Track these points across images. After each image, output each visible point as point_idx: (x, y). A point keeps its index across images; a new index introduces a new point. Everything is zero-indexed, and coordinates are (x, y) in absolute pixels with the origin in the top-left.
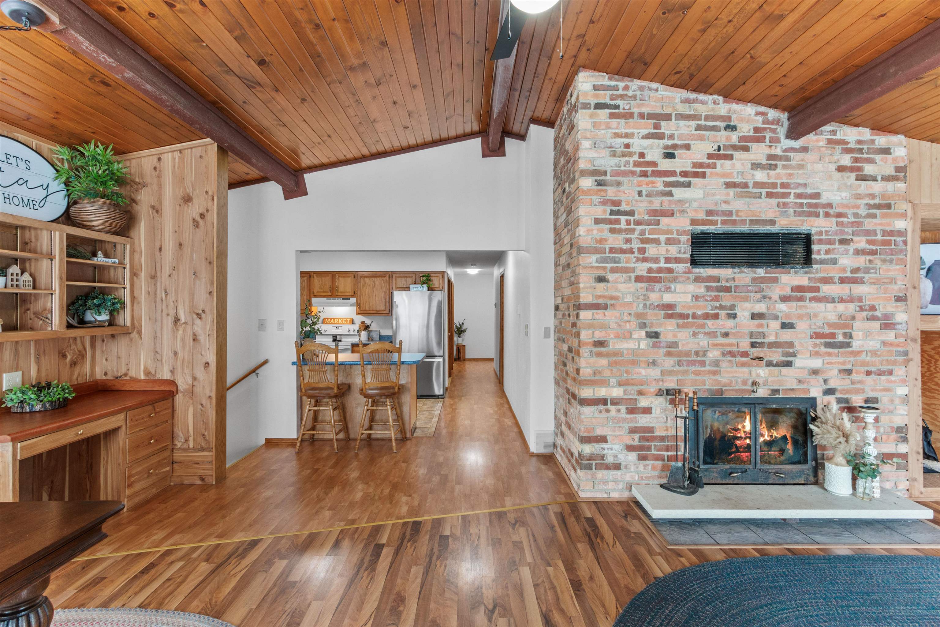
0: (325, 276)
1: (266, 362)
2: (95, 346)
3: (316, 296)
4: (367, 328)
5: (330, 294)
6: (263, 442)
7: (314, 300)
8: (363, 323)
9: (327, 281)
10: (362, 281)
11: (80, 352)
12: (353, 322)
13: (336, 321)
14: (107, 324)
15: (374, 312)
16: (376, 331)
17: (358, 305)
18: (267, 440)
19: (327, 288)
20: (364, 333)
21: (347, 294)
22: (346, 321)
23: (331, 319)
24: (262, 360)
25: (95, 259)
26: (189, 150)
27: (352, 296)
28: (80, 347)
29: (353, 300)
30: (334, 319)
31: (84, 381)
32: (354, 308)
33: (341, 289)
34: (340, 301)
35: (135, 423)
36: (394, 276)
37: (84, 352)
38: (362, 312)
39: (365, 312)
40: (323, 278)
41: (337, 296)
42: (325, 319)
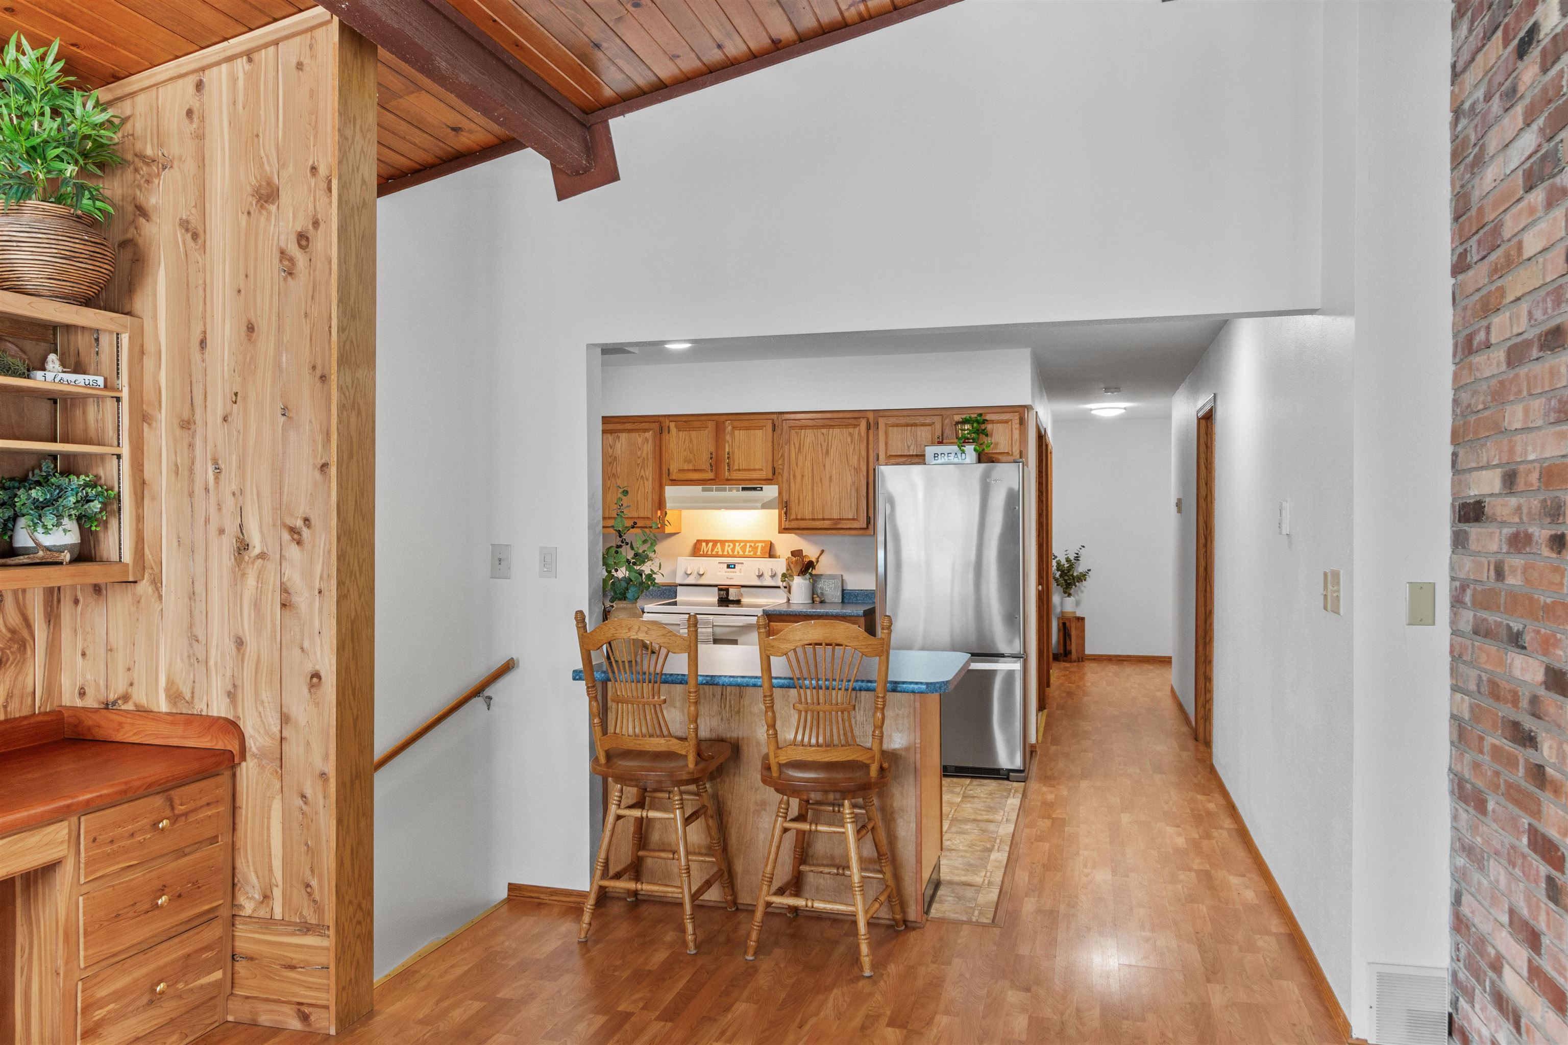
0: (698, 428)
1: (508, 667)
2: (58, 616)
3: (674, 482)
4: (806, 567)
5: (710, 475)
6: (503, 894)
7: (671, 492)
8: (797, 553)
9: (703, 440)
10: (795, 439)
11: (13, 631)
12: (770, 552)
13: (728, 548)
14: (67, 556)
15: (827, 524)
16: (832, 577)
17: (785, 506)
18: (513, 888)
19: (704, 461)
20: (799, 584)
21: (755, 475)
22: (754, 549)
23: (715, 542)
24: (498, 662)
25: (39, 374)
26: (272, 49)
27: (769, 481)
28: (13, 618)
29: (771, 492)
30: (723, 542)
31: (25, 712)
32: (773, 515)
33: (740, 461)
34: (736, 493)
35: (108, 849)
36: (882, 422)
37: (25, 634)
38: (794, 524)
39: (803, 524)
40: (693, 434)
41: (728, 481)
42: (699, 542)
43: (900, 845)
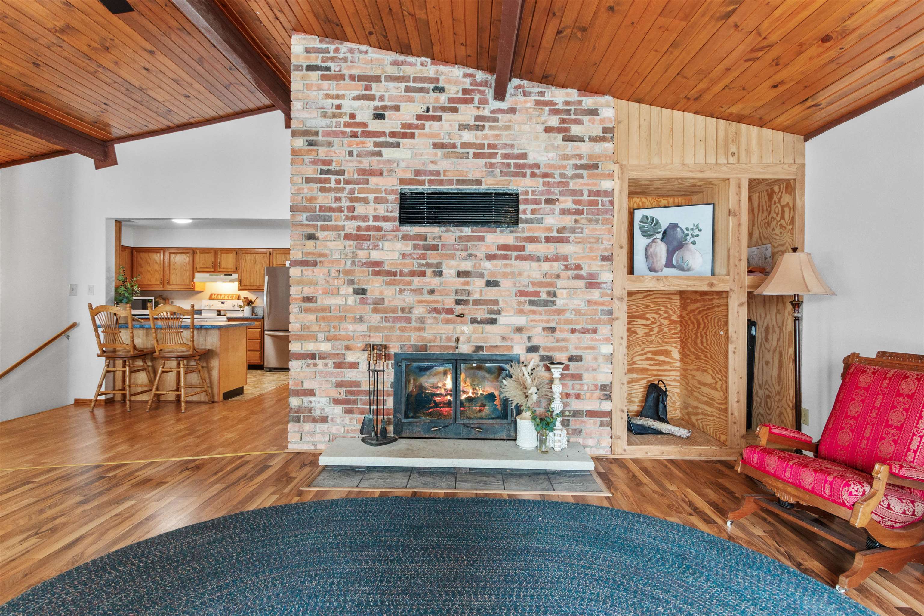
0: (207, 253)
1: (74, 325)
3: (199, 272)
4: (250, 303)
5: (213, 270)
6: (73, 402)
7: (197, 275)
8: (246, 298)
9: (210, 257)
10: (244, 257)
12: (239, 298)
13: (222, 297)
15: (255, 287)
16: (260, 307)
17: (240, 281)
18: (76, 400)
19: (210, 264)
20: (247, 309)
21: (229, 270)
22: (232, 297)
23: (218, 294)
24: (71, 323)
27: (234, 272)
29: (235, 276)
30: (221, 295)
32: (236, 285)
33: (223, 265)
34: (222, 276)
36: (274, 252)
38: (243, 288)
39: (250, 288)
40: (206, 255)
41: (219, 272)
42: (212, 294)
43: (213, 377)
